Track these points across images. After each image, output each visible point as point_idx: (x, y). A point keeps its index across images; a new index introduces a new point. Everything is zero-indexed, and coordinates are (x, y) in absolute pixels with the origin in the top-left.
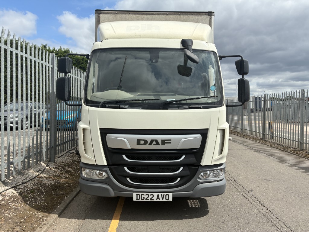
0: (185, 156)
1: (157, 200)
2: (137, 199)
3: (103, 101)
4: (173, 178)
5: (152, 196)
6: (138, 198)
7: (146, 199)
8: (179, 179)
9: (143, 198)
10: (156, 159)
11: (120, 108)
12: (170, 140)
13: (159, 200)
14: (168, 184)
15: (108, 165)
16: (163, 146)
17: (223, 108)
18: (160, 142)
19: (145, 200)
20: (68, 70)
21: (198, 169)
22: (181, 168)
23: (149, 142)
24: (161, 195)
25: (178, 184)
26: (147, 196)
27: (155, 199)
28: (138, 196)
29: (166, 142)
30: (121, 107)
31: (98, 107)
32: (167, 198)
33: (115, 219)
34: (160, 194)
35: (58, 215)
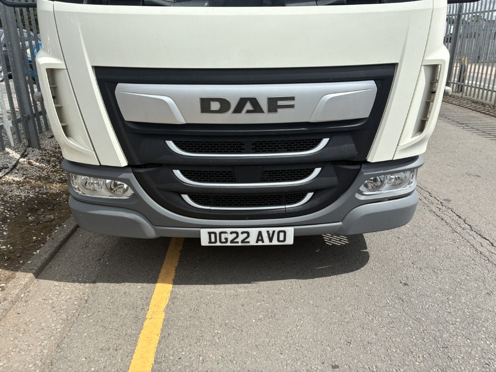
0: (328, 139)
1: (257, 242)
2: (210, 242)
4: (296, 195)
5: (245, 235)
6: (213, 240)
7: (232, 242)
8: (310, 195)
9: (223, 240)
10: (253, 149)
12: (292, 99)
13: (263, 242)
14: (284, 207)
15: (131, 166)
16: (272, 115)
18: (264, 105)
19: (229, 244)
21: (359, 170)
22: (317, 171)
23: (233, 106)
24: (268, 232)
25: (308, 207)
26: (234, 235)
27: (252, 241)
28: (213, 236)
29: (280, 103)
30: (145, 0)
32: (281, 238)
33: (164, 281)
34: (264, 230)
35: (34, 274)
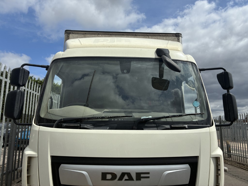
3: (59, 118)
11: (81, 128)
12: (148, 173)
16: (138, 182)
17: (213, 129)
18: (134, 177)
20: (22, 82)
23: (118, 177)
29: (142, 175)
30: (81, 126)
31: (52, 127)
